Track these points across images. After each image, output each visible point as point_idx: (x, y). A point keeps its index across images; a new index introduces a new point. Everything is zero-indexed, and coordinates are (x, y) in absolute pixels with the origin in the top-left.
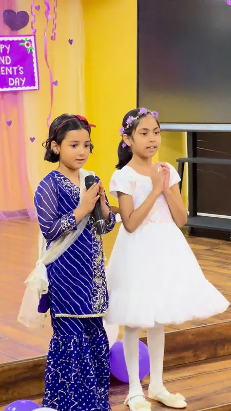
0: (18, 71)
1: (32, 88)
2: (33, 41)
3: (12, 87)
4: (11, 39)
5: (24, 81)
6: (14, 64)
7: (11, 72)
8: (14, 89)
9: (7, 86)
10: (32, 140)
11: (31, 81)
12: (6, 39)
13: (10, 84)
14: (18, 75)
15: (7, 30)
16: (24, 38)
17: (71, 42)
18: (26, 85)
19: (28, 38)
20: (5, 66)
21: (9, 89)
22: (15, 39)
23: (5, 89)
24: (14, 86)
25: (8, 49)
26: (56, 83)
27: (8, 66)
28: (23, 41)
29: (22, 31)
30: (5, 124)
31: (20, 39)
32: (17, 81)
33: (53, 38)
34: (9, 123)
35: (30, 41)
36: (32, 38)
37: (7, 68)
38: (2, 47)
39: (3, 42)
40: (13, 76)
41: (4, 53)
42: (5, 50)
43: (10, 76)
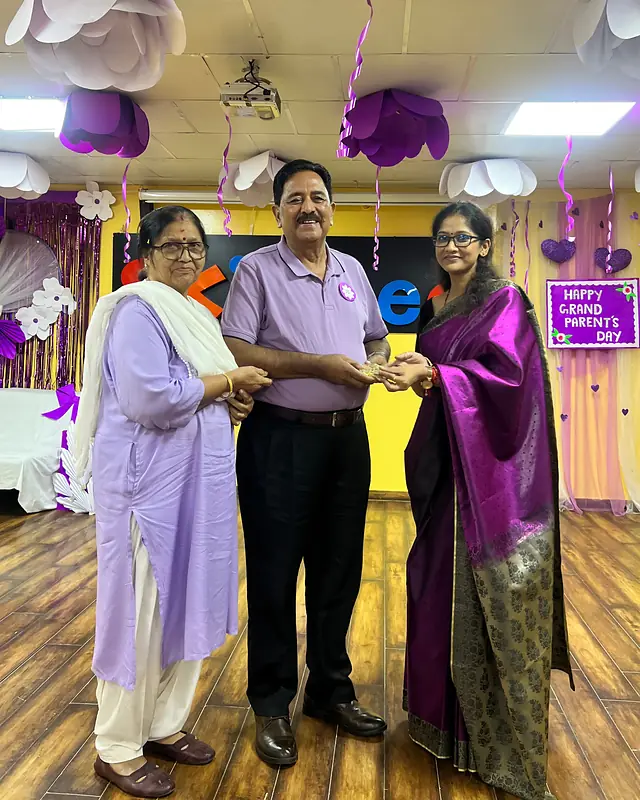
0: (611, 323)
1: (630, 345)
2: (635, 286)
3: (601, 342)
4: (603, 283)
5: (618, 336)
6: (603, 315)
7: (601, 325)
8: (604, 345)
9: (595, 341)
11: (628, 336)
12: (596, 283)
13: (599, 339)
14: (611, 328)
15: (600, 273)
16: (622, 283)
18: (620, 341)
19: (629, 282)
20: (593, 316)
21: (597, 345)
22: (610, 283)
23: (591, 345)
24: (604, 341)
25: (599, 295)
27: (598, 317)
28: (622, 287)
29: (622, 274)
30: (590, 389)
31: (616, 283)
32: (609, 335)
34: (595, 388)
35: (631, 286)
36: (634, 283)
37: (595, 319)
38: (590, 293)
39: (592, 287)
40: (604, 330)
41: (594, 300)
42: (594, 297)
43: (598, 328)
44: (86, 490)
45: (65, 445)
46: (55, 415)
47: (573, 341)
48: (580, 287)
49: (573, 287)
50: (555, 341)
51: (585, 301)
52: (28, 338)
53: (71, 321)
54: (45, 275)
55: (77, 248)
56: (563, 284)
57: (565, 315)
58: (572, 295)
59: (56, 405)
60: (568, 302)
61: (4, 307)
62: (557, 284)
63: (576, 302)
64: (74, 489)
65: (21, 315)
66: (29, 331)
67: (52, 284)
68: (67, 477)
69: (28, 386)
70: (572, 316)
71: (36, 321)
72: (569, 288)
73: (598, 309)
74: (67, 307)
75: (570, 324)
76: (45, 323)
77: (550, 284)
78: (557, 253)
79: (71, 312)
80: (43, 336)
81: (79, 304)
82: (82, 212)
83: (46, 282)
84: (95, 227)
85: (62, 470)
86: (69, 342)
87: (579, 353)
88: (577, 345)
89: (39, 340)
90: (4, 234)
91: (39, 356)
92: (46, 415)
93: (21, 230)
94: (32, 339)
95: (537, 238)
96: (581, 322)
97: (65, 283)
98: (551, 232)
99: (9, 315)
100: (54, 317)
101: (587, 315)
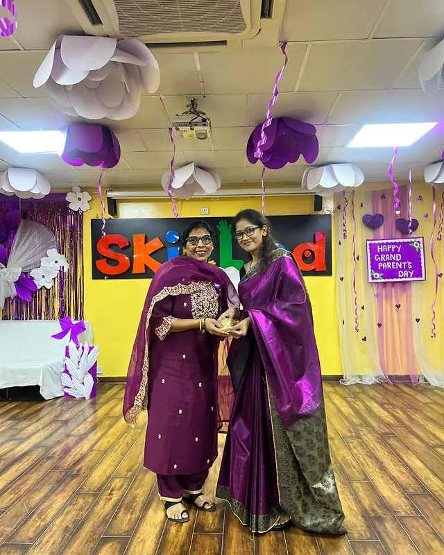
0: (407, 265)
1: (419, 279)
2: (421, 242)
3: (401, 278)
4: (401, 241)
5: (412, 274)
6: (402, 261)
7: (400, 267)
8: (403, 279)
9: (397, 278)
10: (418, 320)
11: (418, 273)
12: (397, 241)
13: (400, 276)
14: (407, 269)
15: (399, 234)
16: (413, 240)
18: (413, 277)
19: (417, 240)
20: (396, 261)
21: (399, 280)
22: (406, 241)
23: (395, 280)
24: (403, 277)
25: (399, 248)
26: (441, 275)
27: (399, 262)
28: (413, 242)
29: (411, 235)
30: (395, 308)
31: (409, 240)
32: (406, 273)
33: (439, 239)
34: (398, 306)
35: (419, 242)
36: (421, 240)
37: (397, 263)
38: (394, 247)
39: (395, 244)
40: (403, 269)
41: (396, 251)
42: (396, 249)
43: (399, 269)
44: (83, 383)
45: (67, 355)
46: (59, 336)
47: (384, 277)
48: (387, 244)
49: (383, 244)
50: (373, 278)
51: (390, 252)
52: (39, 288)
53: (66, 276)
54: (48, 247)
55: (68, 229)
56: (377, 242)
57: (379, 262)
58: (382, 249)
59: (60, 330)
60: (380, 254)
61: (23, 268)
62: (373, 242)
63: (385, 253)
64: (75, 383)
65: (33, 273)
66: (39, 283)
67: (53, 253)
68: (70, 376)
69: (40, 318)
70: (383, 262)
71: (43, 277)
72: (380, 244)
73: (398, 257)
74: (63, 267)
75: (382, 267)
76: (49, 278)
77: (369, 242)
78: (372, 222)
79: (66, 270)
80: (49, 287)
81: (70, 266)
82: (70, 206)
83: (49, 252)
84: (79, 216)
85: (66, 371)
86: (65, 289)
87: (387, 284)
88: (387, 280)
89: (46, 289)
90: (20, 222)
91: (46, 300)
92: (53, 336)
93: (31, 219)
94: (41, 289)
95: (359, 214)
96: (388, 266)
97: (61, 252)
98: (368, 210)
99: (26, 273)
100: (55, 274)
101: (392, 261)
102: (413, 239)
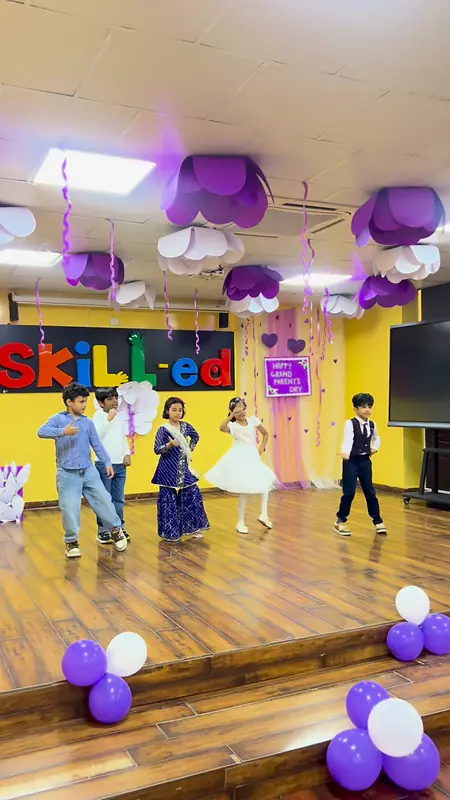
0: (297, 381)
1: (306, 394)
2: (308, 361)
4: (292, 359)
5: (300, 389)
6: (293, 377)
7: (291, 383)
8: (293, 394)
9: (289, 392)
10: (306, 431)
11: (305, 389)
12: (289, 359)
13: (291, 391)
14: (297, 385)
15: (289, 353)
17: (335, 361)
18: (302, 392)
19: (305, 358)
20: (288, 378)
21: (290, 395)
22: (295, 359)
23: (287, 395)
25: (290, 366)
26: (324, 391)
27: (290, 378)
28: (301, 361)
29: (300, 354)
30: (286, 419)
31: (298, 359)
32: (295, 389)
33: (322, 359)
34: (290, 419)
35: (306, 360)
37: (289, 380)
38: (286, 365)
39: (287, 362)
40: (293, 385)
41: (287, 369)
42: (288, 367)
43: (291, 385)
47: (278, 392)
48: (281, 362)
49: (277, 362)
50: (270, 393)
51: (283, 370)
56: (272, 360)
57: (274, 378)
58: (277, 366)
60: (275, 370)
62: (269, 360)
63: (279, 370)
70: (277, 378)
72: (276, 362)
73: (288, 374)
75: (277, 383)
77: (266, 360)
78: (269, 341)
87: (282, 400)
88: (280, 395)
95: (259, 333)
96: (280, 382)
98: (264, 330)
101: (284, 377)
102: (302, 358)
